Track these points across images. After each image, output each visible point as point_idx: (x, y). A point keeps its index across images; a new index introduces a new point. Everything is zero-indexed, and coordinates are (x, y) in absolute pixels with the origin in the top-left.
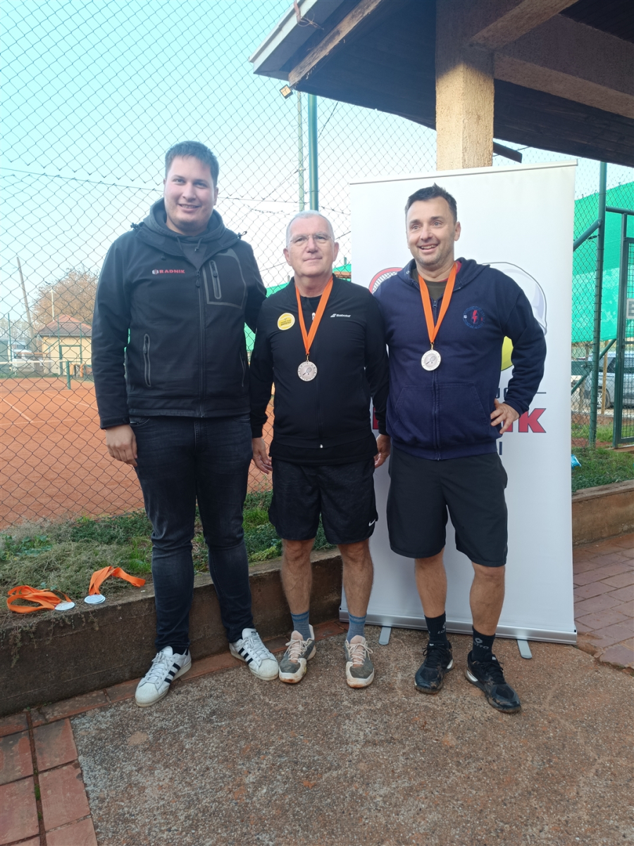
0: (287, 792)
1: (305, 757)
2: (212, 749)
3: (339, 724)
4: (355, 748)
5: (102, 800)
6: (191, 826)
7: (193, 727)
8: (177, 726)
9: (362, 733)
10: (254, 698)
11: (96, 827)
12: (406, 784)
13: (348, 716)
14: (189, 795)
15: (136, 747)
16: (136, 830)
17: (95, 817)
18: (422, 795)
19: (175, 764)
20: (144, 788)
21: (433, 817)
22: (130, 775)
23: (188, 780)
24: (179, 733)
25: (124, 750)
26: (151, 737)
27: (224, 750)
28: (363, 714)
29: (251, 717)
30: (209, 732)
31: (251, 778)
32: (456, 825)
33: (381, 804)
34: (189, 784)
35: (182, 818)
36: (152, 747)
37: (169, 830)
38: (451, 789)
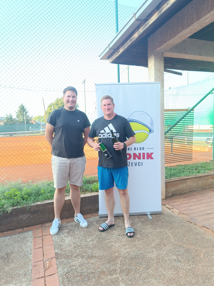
0: (97, 243)
1: (102, 237)
2: (82, 234)
3: (113, 231)
4: (115, 236)
5: (56, 242)
6: (74, 248)
7: (78, 229)
8: (75, 229)
9: (117, 233)
10: (94, 224)
11: (54, 246)
12: (124, 244)
13: (115, 229)
14: (75, 242)
15: (65, 232)
16: (62, 247)
17: (54, 245)
18: (127, 246)
19: (73, 236)
20: (65, 240)
21: (128, 250)
22: (63, 238)
23: (75, 239)
24: (75, 230)
25: (62, 233)
26: (68, 231)
27: (84, 234)
28: (119, 229)
29: (92, 228)
30: (81, 231)
31: (89, 240)
32: (133, 252)
33: (117, 247)
34: (75, 240)
35: (73, 246)
36: (68, 233)
37: (70, 248)
38: (135, 245)
